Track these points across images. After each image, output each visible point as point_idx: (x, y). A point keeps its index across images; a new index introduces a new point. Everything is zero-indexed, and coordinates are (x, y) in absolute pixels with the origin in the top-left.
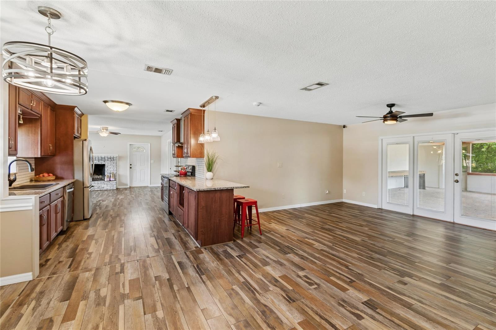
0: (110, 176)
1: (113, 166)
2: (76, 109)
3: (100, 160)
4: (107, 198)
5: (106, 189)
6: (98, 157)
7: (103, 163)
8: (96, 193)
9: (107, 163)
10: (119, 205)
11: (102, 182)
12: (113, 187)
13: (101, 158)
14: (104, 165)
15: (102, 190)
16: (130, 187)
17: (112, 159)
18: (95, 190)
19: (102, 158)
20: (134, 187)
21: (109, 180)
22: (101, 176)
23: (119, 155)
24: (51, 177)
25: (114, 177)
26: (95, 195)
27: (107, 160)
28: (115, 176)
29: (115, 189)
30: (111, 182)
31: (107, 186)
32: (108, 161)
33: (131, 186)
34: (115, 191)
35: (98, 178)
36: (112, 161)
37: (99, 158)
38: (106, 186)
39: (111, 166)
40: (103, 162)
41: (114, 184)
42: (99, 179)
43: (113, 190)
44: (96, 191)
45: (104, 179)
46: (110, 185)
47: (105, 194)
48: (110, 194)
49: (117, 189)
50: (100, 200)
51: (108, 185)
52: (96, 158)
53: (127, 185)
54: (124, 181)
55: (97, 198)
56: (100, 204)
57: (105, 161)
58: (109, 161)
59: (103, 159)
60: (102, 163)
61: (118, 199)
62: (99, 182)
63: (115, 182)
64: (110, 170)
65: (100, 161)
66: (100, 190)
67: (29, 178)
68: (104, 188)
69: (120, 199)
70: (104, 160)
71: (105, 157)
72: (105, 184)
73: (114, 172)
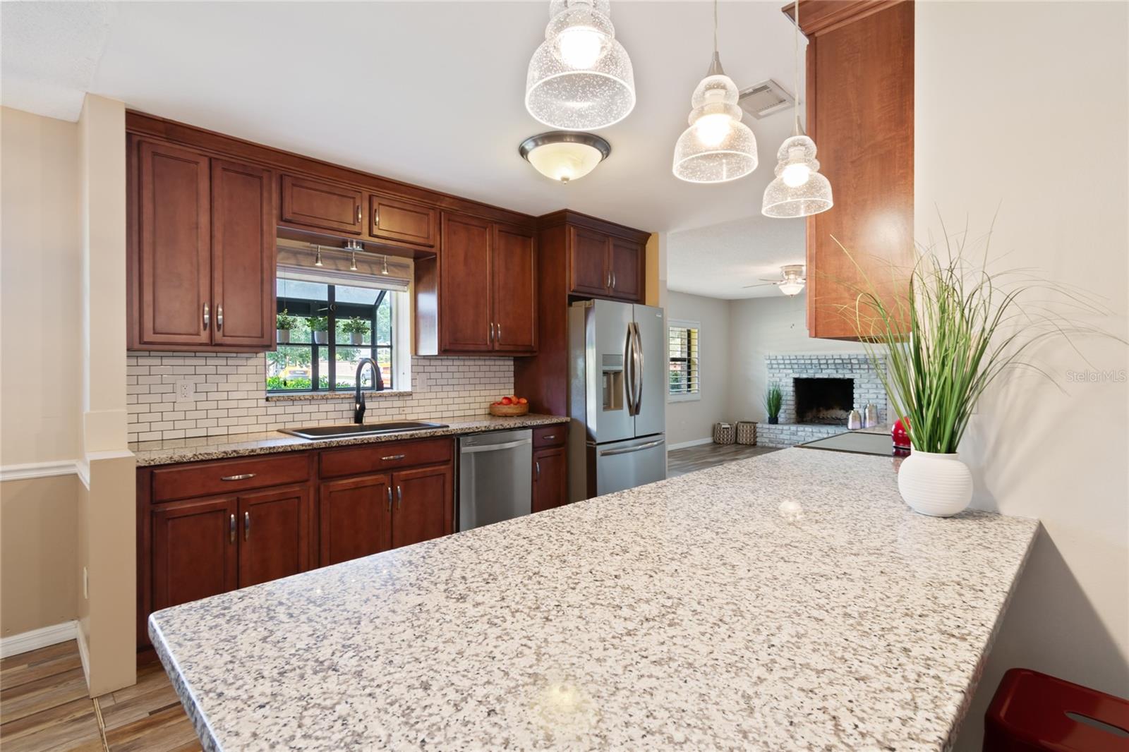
0: (865, 414)
1: (875, 386)
3: (838, 367)
6: (834, 360)
7: (847, 376)
9: (859, 376)
13: (840, 361)
14: (851, 382)
17: (870, 363)
19: (842, 360)
27: (858, 367)
32: (862, 371)
36: (873, 369)
37: (837, 361)
39: (869, 386)
40: (848, 371)
52: (829, 362)
58: (864, 369)
59: (846, 363)
60: (844, 374)
64: (868, 396)
65: (840, 371)
70: (849, 366)
71: (850, 359)
73: (878, 403)
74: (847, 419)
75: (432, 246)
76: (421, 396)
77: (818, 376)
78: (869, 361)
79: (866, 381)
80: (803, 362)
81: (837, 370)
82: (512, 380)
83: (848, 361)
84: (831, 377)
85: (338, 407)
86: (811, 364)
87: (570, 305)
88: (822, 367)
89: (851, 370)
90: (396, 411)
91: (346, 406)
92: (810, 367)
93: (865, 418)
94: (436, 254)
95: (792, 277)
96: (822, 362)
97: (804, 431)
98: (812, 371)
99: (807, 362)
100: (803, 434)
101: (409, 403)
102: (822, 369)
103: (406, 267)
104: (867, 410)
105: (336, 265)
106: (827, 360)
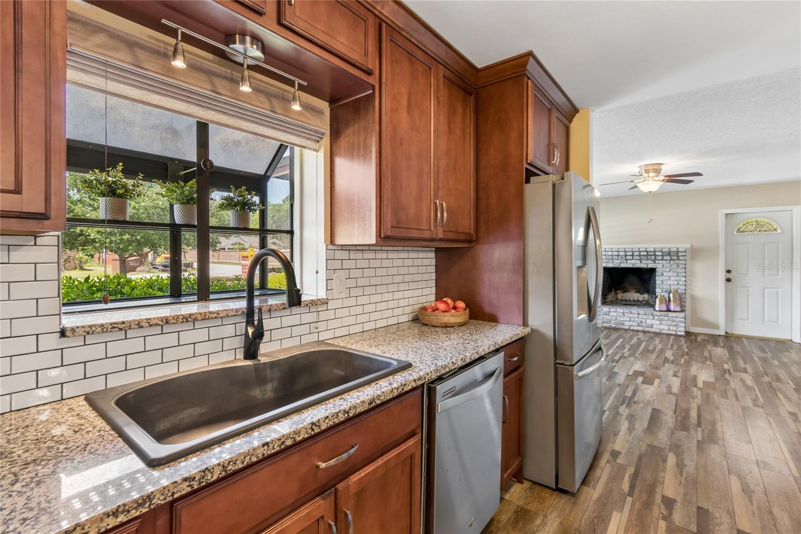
0: (669, 298)
1: (676, 274)
2: (531, 63)
3: (643, 258)
4: (657, 368)
5: (658, 331)
6: (640, 252)
7: (650, 266)
8: (631, 338)
9: (660, 266)
10: (699, 424)
11: (649, 310)
12: (675, 328)
13: (646, 254)
14: (652, 271)
15: (648, 332)
16: (727, 336)
17: (673, 255)
18: (632, 328)
19: (647, 252)
20: (739, 338)
21: (664, 308)
22: (646, 296)
23: (691, 245)
24: (452, 316)
25: (678, 302)
26: (627, 347)
27: (661, 258)
28: (681, 300)
29: (683, 334)
30: (670, 314)
31: (661, 324)
32: (664, 262)
33: (729, 332)
34: (683, 340)
35: (638, 301)
36: (674, 260)
37: (642, 253)
38: (658, 322)
39: (670, 274)
40: (651, 262)
41: (680, 322)
42: (641, 302)
43: (677, 336)
44: (633, 330)
45: (653, 303)
46: (669, 323)
47: (655, 348)
48: (669, 354)
49: (688, 334)
50: (637, 374)
51: (664, 322)
52: (635, 254)
53: (716, 327)
54: (707, 315)
55: (632, 359)
56: (634, 393)
57: (657, 262)
58: (666, 260)
59: (650, 255)
60: (647, 264)
61: (695, 378)
62: (642, 311)
63: (682, 314)
64: (669, 282)
65: (644, 261)
66: (645, 332)
67: (408, 310)
68: (652, 326)
69: (700, 385)
70: (653, 258)
71: (655, 252)
72: (656, 317)
73: (678, 289)
74: (655, 302)
75: (369, 73)
76: (338, 304)
77: (623, 265)
78: (672, 253)
79: (669, 270)
80: (610, 253)
81: (641, 260)
82: (434, 276)
83: (653, 253)
84: (635, 266)
85: (215, 333)
86: (618, 255)
87: (528, 181)
88: (628, 258)
89: (654, 261)
90: (305, 329)
91: (229, 330)
92: (617, 258)
93: (670, 301)
94: (373, 88)
95: (652, 174)
96: (628, 254)
97: (616, 311)
98: (618, 261)
99: (614, 253)
100: (615, 314)
101: (323, 316)
102: (627, 260)
103: (320, 112)
104: (671, 295)
105: (212, 83)
106: (633, 252)
